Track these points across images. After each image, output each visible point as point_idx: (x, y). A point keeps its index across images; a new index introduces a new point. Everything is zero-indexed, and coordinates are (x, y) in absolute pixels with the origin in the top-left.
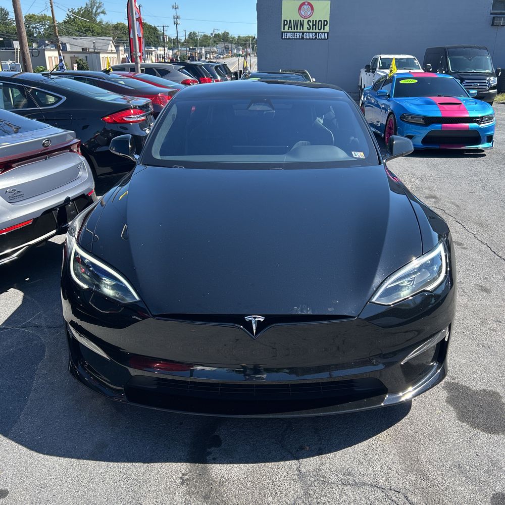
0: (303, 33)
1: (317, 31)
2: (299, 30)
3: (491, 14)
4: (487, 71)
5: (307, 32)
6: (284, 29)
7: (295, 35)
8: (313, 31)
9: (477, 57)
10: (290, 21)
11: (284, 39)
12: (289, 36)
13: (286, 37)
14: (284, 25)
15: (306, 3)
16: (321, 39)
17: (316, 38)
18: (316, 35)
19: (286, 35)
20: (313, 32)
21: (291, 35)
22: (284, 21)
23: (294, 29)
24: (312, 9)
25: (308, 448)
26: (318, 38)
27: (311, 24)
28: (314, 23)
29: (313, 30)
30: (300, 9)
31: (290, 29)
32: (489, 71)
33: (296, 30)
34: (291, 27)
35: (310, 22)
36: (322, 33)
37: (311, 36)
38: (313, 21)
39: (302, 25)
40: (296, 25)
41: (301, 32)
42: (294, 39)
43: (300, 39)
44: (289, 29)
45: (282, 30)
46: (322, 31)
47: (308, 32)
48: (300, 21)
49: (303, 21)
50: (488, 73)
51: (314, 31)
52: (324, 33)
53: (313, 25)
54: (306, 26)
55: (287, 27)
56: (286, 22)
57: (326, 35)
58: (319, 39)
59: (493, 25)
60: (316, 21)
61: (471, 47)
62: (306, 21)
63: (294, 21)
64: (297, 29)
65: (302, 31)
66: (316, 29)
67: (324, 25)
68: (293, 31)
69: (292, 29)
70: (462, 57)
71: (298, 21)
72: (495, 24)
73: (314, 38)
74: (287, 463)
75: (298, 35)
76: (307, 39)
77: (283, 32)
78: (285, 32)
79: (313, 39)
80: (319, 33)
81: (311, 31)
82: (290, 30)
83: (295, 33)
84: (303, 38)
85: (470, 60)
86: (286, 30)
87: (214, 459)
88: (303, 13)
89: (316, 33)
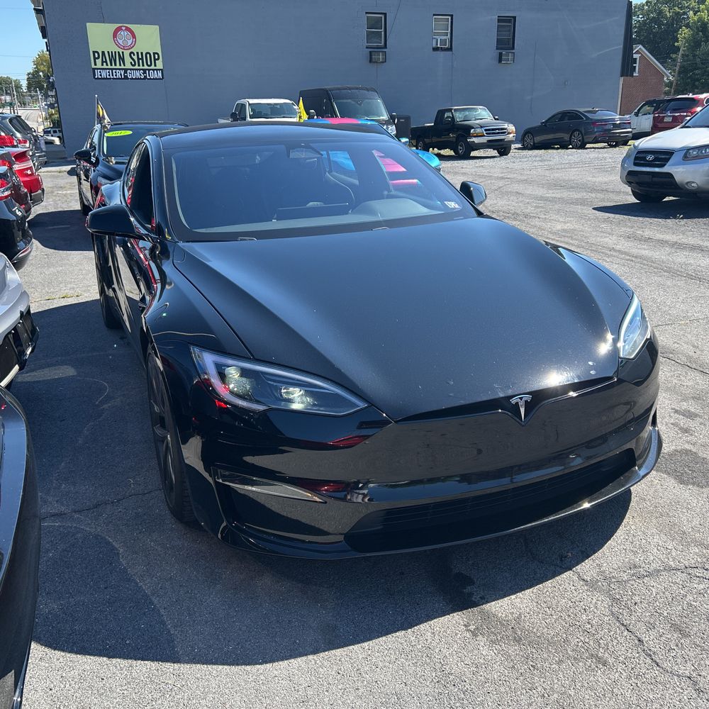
0: (126, 70)
1: (146, 67)
2: (118, 67)
3: (367, 48)
4: (381, 118)
5: (131, 69)
6: (95, 65)
7: (114, 74)
8: (139, 68)
9: (367, 101)
10: (103, 53)
11: (98, 78)
12: (104, 74)
13: (101, 75)
14: (95, 59)
15: (124, 28)
16: (154, 79)
17: (145, 77)
18: (145, 73)
19: (99, 74)
20: (140, 70)
21: (108, 74)
22: (94, 52)
23: (111, 65)
24: (134, 36)
25: (570, 554)
26: (148, 77)
27: (135, 58)
28: (140, 57)
29: (139, 65)
30: (115, 35)
31: (105, 64)
32: (384, 118)
33: (113, 67)
34: (106, 62)
35: (134, 55)
36: (153, 70)
37: (138, 74)
38: (138, 53)
39: (122, 59)
40: (113, 59)
41: (122, 69)
42: (113, 79)
43: (121, 79)
44: (102, 65)
45: (93, 66)
46: (153, 67)
47: (133, 69)
48: (119, 52)
49: (123, 52)
50: (383, 120)
51: (141, 67)
52: (157, 70)
53: (138, 59)
54: (128, 60)
55: (99, 62)
56: (96, 54)
57: (160, 74)
58: (151, 79)
59: (371, 61)
60: (142, 53)
61: (357, 89)
62: (127, 53)
63: (108, 52)
64: (115, 65)
65: (122, 67)
66: (143, 65)
67: (155, 60)
68: (109, 67)
69: (107, 65)
70: (349, 101)
71: (115, 52)
72: (374, 60)
73: (142, 77)
74: (563, 576)
75: (119, 74)
76: (132, 79)
77: (94, 69)
78: (98, 69)
79: (141, 79)
80: (149, 70)
81: (137, 67)
82: (105, 66)
83: (114, 71)
84: (126, 78)
85: (360, 105)
86: (99, 65)
87: (482, 598)
88: (120, 42)
89: (145, 71)
